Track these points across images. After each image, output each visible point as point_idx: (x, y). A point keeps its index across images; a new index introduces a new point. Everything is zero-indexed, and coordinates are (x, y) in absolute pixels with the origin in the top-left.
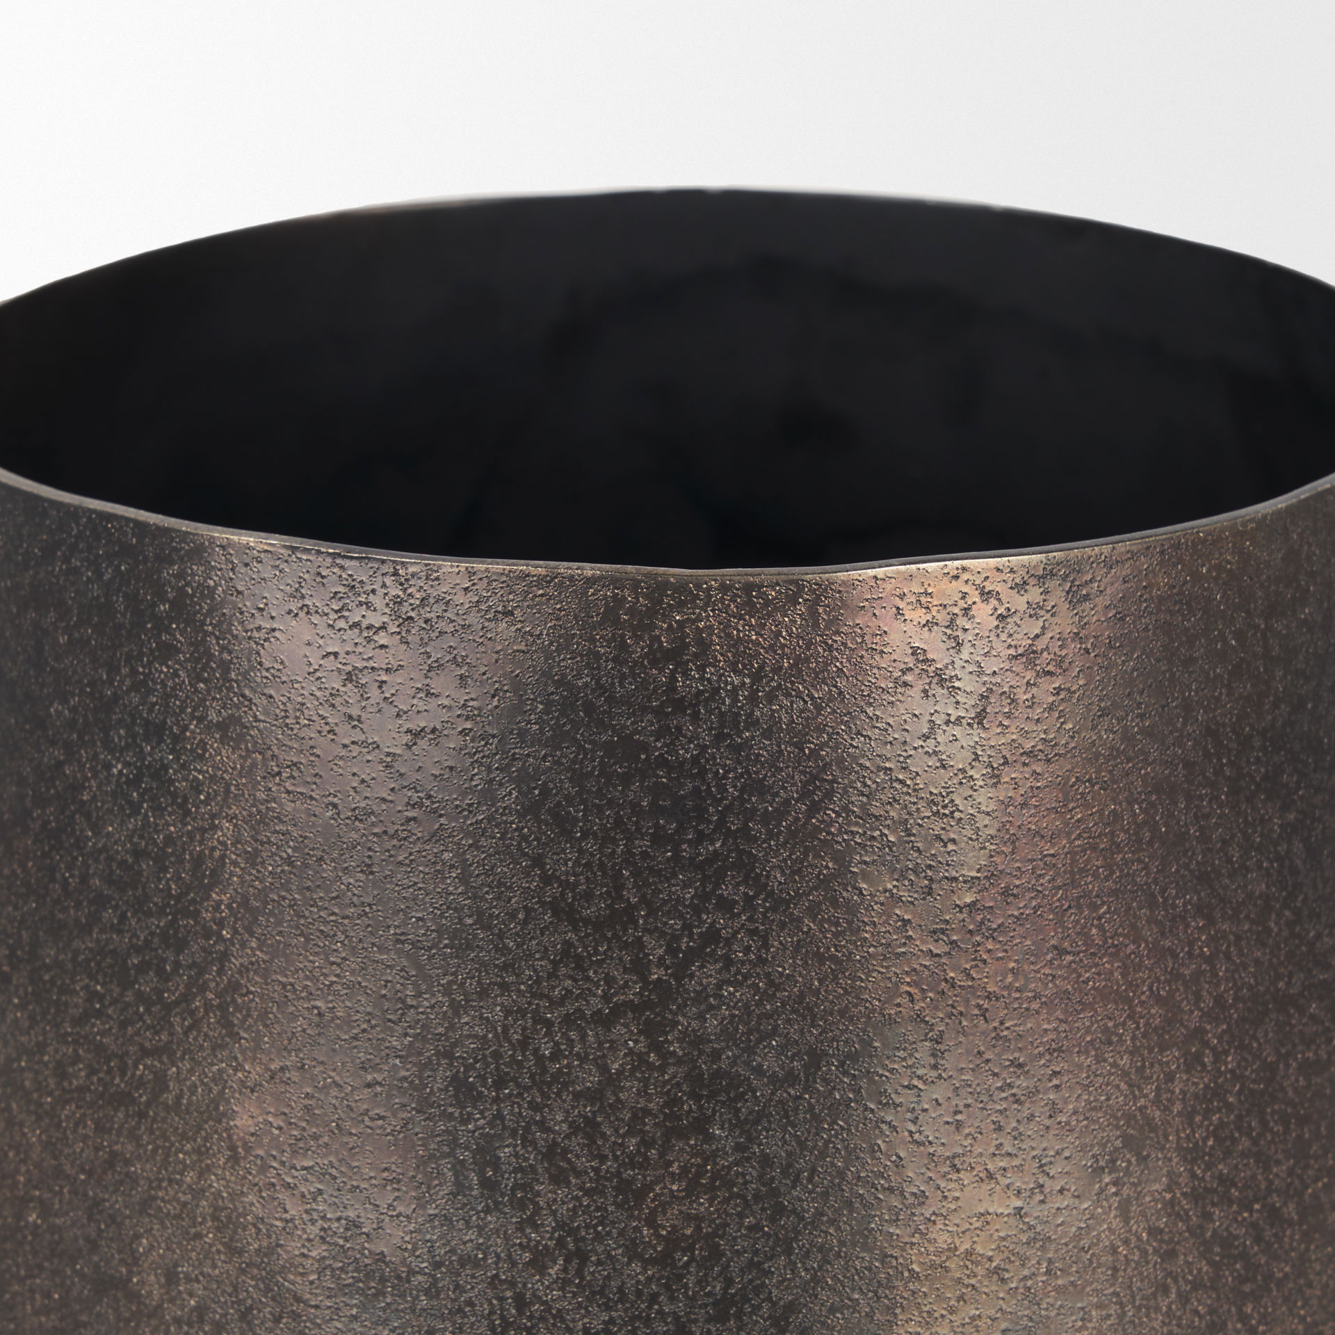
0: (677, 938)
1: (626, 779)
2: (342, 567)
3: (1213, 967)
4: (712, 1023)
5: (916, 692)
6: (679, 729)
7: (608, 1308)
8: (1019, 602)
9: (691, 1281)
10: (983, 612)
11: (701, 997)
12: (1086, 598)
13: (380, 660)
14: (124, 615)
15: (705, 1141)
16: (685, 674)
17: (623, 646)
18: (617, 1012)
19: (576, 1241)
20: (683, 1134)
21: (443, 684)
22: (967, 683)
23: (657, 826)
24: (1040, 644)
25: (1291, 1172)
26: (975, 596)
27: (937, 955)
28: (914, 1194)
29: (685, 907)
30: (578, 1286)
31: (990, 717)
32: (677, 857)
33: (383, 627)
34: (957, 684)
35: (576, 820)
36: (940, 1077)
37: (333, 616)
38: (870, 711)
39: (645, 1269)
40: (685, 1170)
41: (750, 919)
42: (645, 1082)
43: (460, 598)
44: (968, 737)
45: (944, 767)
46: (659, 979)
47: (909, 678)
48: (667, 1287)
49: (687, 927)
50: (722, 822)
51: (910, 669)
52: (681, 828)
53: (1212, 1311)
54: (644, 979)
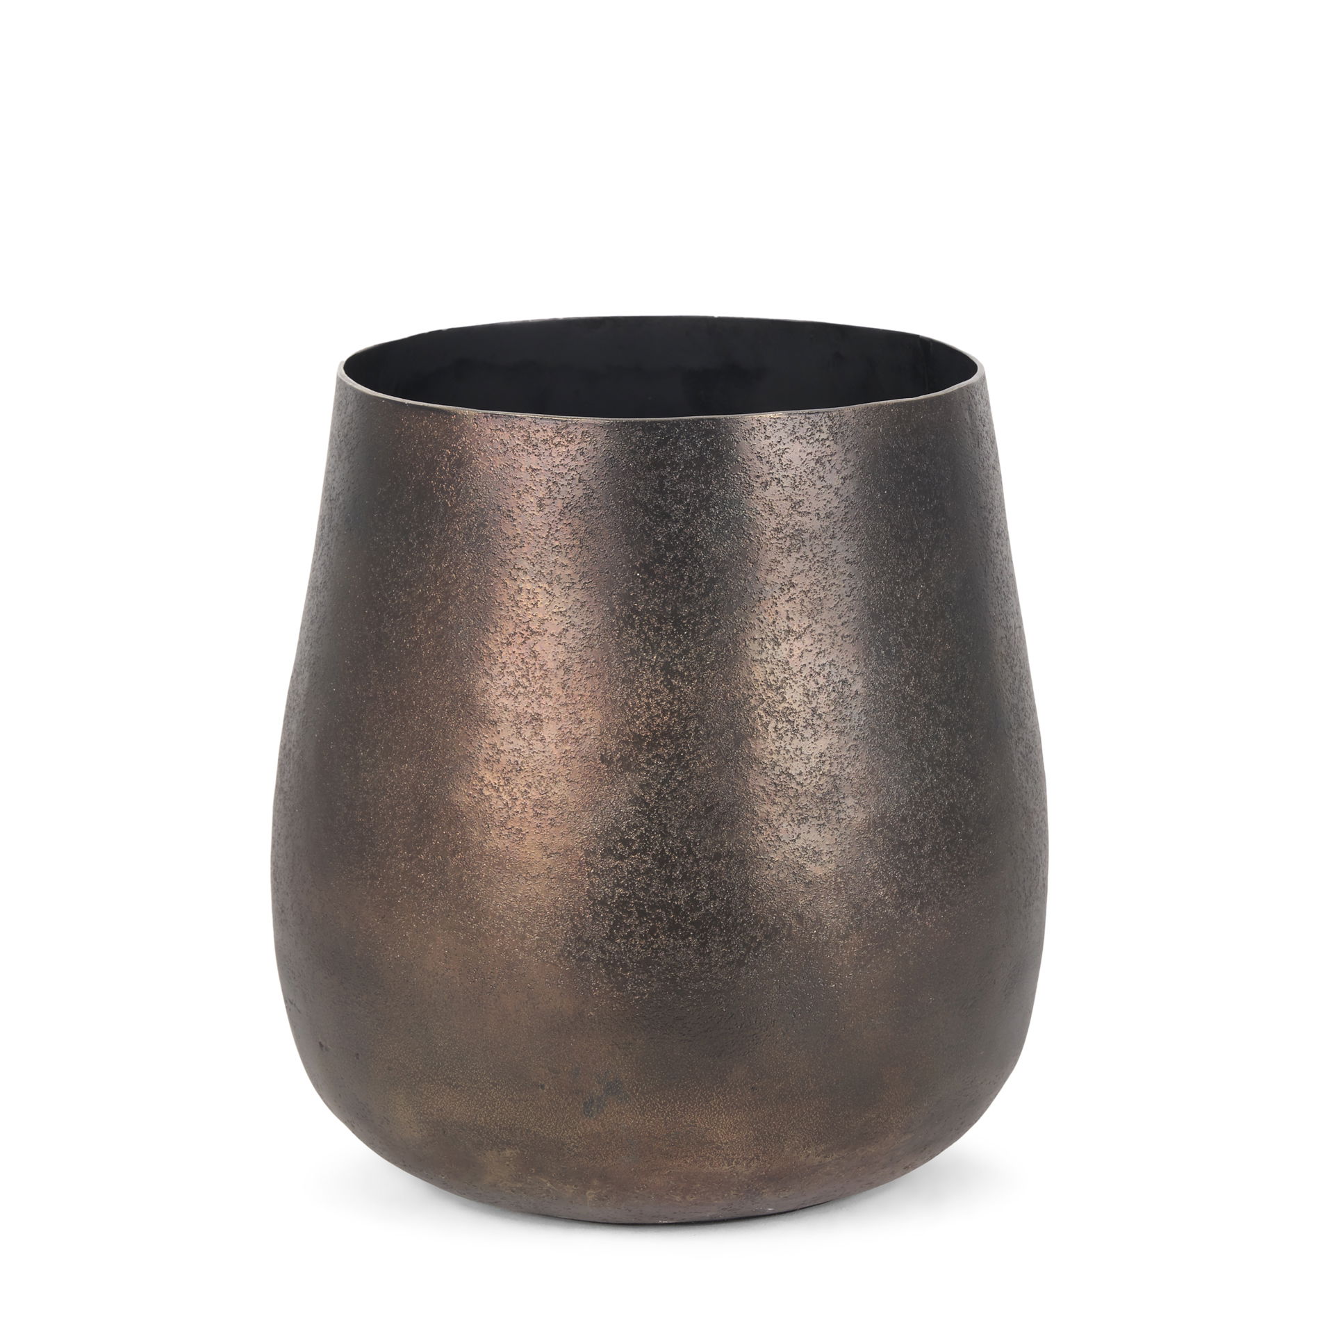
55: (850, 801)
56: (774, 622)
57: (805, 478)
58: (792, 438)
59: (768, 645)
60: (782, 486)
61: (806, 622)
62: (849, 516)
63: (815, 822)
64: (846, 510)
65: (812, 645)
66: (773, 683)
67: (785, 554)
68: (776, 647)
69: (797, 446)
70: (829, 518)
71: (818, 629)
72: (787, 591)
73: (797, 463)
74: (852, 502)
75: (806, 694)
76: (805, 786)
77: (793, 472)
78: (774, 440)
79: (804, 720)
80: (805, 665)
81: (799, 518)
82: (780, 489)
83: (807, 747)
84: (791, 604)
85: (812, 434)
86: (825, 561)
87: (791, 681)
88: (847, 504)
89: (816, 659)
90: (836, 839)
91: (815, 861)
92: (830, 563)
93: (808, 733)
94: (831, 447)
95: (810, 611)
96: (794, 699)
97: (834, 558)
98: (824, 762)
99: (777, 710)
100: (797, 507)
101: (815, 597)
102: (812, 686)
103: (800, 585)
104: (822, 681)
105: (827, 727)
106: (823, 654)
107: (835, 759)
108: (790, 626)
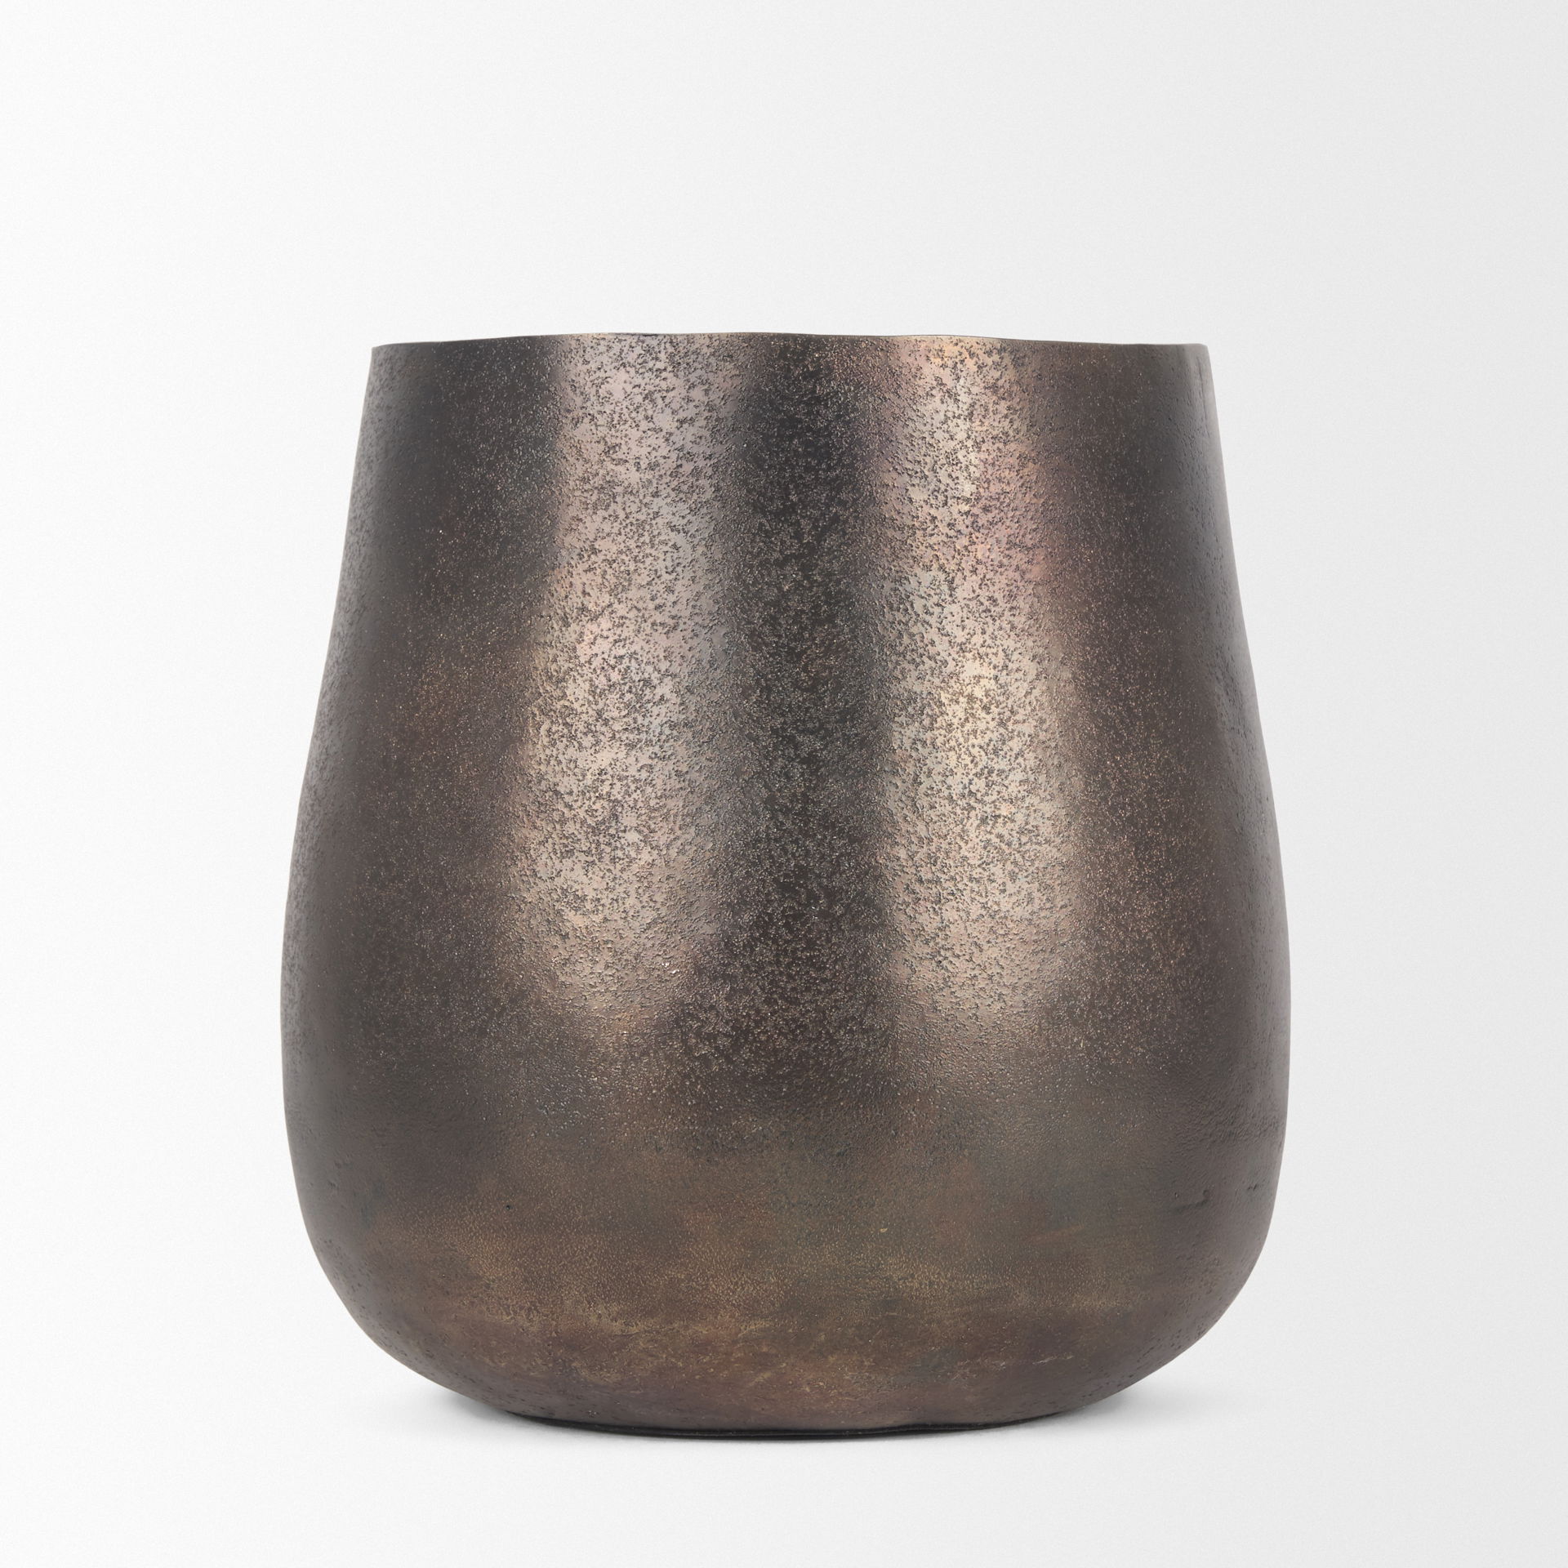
0: (817, 520)
1: (791, 438)
2: (643, 342)
3: (1093, 570)
4: (836, 566)
5: (938, 399)
6: (818, 412)
7: (783, 716)
8: (989, 361)
9: (827, 700)
10: (970, 364)
11: (830, 551)
12: (1023, 364)
13: (664, 385)
14: (522, 387)
15: (833, 627)
16: (820, 384)
17: (789, 370)
18: (787, 559)
19: (766, 681)
20: (821, 624)
21: (698, 394)
22: (963, 397)
23: (806, 461)
24: (1000, 383)
25: (1138, 692)
26: (966, 354)
27: (951, 537)
28: (941, 661)
29: (822, 504)
30: (767, 704)
31: (975, 416)
32: (817, 479)
33: (665, 369)
34: (958, 398)
35: (765, 461)
36: (954, 602)
37: (638, 366)
38: (914, 407)
39: (802, 695)
40: (823, 642)
41: (855, 511)
42: (802, 595)
43: (705, 350)
44: (964, 425)
45: (952, 439)
46: (808, 542)
47: (934, 392)
48: (815, 705)
49: (823, 514)
50: (840, 460)
51: (934, 388)
52: (819, 464)
53: (1099, 752)
54: (800, 541)
55: (633, 837)
56: (566, 597)
57: (627, 416)
58: (616, 364)
59: (555, 626)
60: (596, 425)
61: (606, 599)
62: (681, 470)
63: (583, 857)
64: (679, 462)
65: (610, 630)
66: (555, 674)
67: (590, 511)
68: (564, 629)
69: (622, 375)
70: (653, 470)
71: (621, 609)
72: (586, 558)
73: (618, 395)
74: (689, 453)
75: (593, 691)
76: (574, 809)
77: (612, 407)
78: (593, 366)
79: (586, 725)
80: (597, 655)
81: (613, 467)
82: (593, 427)
83: (584, 759)
84: (590, 575)
85: (645, 362)
86: (641, 524)
87: (576, 674)
88: (681, 454)
89: (613, 648)
90: (608, 884)
91: (576, 909)
92: (647, 527)
93: (588, 741)
94: (669, 381)
95: (613, 587)
96: (576, 696)
97: (654, 522)
98: (603, 781)
99: (554, 708)
100: (611, 452)
101: (622, 569)
102: (601, 682)
103: (604, 552)
104: (615, 676)
105: (614, 737)
106: (622, 644)
107: (619, 780)
108: (585, 603)
